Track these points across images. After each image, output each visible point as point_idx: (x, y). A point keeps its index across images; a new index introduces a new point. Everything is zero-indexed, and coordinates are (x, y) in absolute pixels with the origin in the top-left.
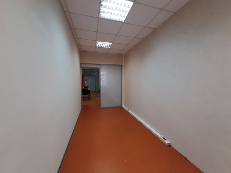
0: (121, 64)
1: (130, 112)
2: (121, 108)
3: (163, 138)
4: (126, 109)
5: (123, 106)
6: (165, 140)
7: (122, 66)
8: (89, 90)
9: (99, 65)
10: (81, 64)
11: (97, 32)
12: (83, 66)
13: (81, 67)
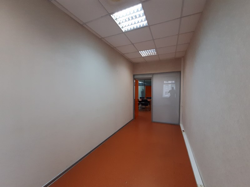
0: (179, 70)
1: (185, 135)
4: (182, 129)
5: (181, 125)
7: (180, 72)
9: (151, 74)
10: (134, 76)
11: (133, 44)
12: (136, 77)
13: (134, 79)
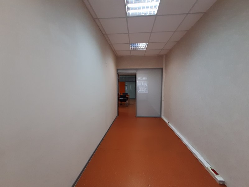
0: (162, 67)
1: (170, 125)
2: (160, 118)
3: (213, 170)
4: (166, 121)
5: (163, 117)
6: (215, 175)
8: (127, 96)
9: (135, 69)
10: (117, 70)
11: (129, 34)
12: (119, 71)
13: (118, 73)
